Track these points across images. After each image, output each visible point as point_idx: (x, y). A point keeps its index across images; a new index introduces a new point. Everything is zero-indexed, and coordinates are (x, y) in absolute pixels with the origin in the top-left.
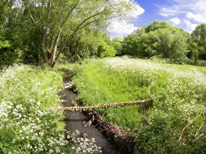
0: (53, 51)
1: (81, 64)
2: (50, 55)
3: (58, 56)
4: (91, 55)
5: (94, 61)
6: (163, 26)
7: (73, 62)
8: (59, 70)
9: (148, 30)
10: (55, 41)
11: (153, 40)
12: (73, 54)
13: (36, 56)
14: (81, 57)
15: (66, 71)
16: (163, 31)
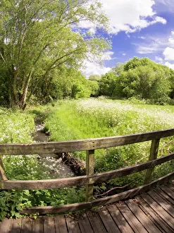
0: (24, 92)
1: (53, 105)
2: (21, 97)
3: (29, 97)
4: (64, 96)
5: (68, 102)
6: (144, 63)
7: (44, 103)
8: (30, 112)
9: (127, 68)
10: (26, 82)
11: (132, 79)
12: (46, 94)
13: (7, 98)
14: (53, 97)
15: (38, 113)
16: (144, 69)
